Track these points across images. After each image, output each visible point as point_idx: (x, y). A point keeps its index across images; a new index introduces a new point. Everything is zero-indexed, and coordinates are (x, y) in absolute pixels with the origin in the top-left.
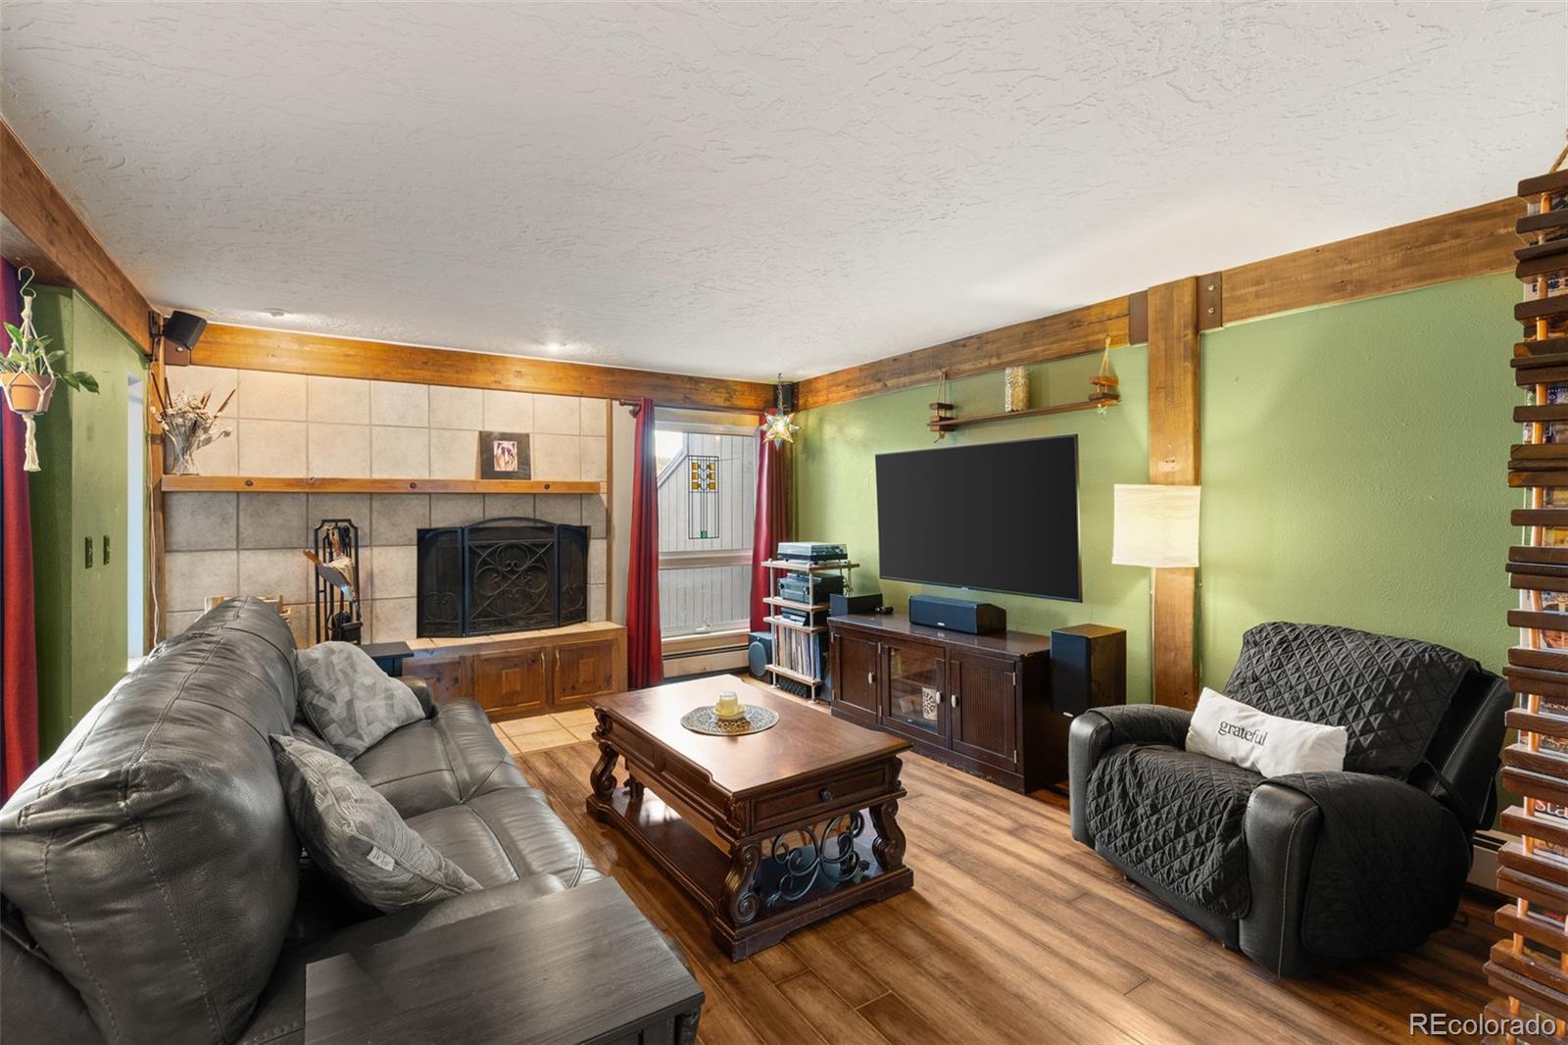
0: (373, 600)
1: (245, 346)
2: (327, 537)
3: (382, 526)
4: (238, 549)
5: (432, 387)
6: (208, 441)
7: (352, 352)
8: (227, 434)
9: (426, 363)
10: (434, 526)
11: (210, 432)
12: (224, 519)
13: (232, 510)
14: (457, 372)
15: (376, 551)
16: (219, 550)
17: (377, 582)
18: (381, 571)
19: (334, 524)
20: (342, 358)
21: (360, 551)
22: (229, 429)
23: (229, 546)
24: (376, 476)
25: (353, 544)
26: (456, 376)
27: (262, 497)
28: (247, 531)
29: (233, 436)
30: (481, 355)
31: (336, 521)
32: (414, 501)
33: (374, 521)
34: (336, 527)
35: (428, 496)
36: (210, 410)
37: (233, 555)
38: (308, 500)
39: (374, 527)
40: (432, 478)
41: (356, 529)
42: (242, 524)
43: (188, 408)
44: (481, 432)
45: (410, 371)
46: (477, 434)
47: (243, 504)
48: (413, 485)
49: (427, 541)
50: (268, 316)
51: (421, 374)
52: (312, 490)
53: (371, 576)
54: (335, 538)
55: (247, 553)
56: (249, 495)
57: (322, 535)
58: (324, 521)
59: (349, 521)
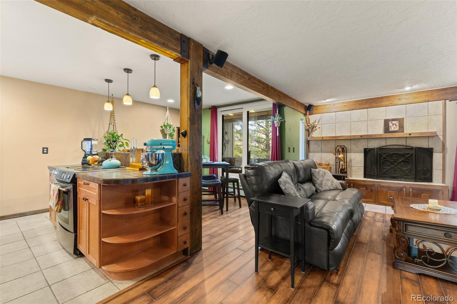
0: (351, 166)
1: (323, 108)
2: (338, 150)
3: (354, 147)
4: (321, 152)
5: (368, 109)
6: (316, 129)
7: (346, 104)
8: (319, 128)
9: (366, 103)
10: (369, 148)
11: (316, 128)
12: (319, 146)
13: (320, 144)
14: (376, 103)
15: (352, 154)
16: (317, 152)
17: (352, 162)
18: (354, 159)
19: (340, 147)
20: (344, 106)
21: (347, 153)
22: (320, 127)
23: (320, 151)
24: (352, 134)
25: (345, 152)
26: (376, 104)
27: (326, 141)
28: (323, 148)
29: (321, 128)
30: (385, 96)
31: (341, 146)
32: (363, 141)
33: (352, 146)
34: (341, 147)
35: (367, 139)
36: (316, 124)
37: (320, 153)
38: (336, 141)
39: (352, 148)
40: (368, 134)
41: (346, 148)
42: (322, 147)
43: (312, 123)
44: (385, 120)
45: (361, 106)
46: (383, 120)
47: (322, 142)
48: (361, 136)
49: (367, 152)
50: (323, 101)
51: (365, 106)
52: (336, 139)
53: (351, 160)
54: (340, 150)
55: (323, 153)
56: (323, 140)
57: (337, 149)
58: (338, 146)
59: (344, 146)
